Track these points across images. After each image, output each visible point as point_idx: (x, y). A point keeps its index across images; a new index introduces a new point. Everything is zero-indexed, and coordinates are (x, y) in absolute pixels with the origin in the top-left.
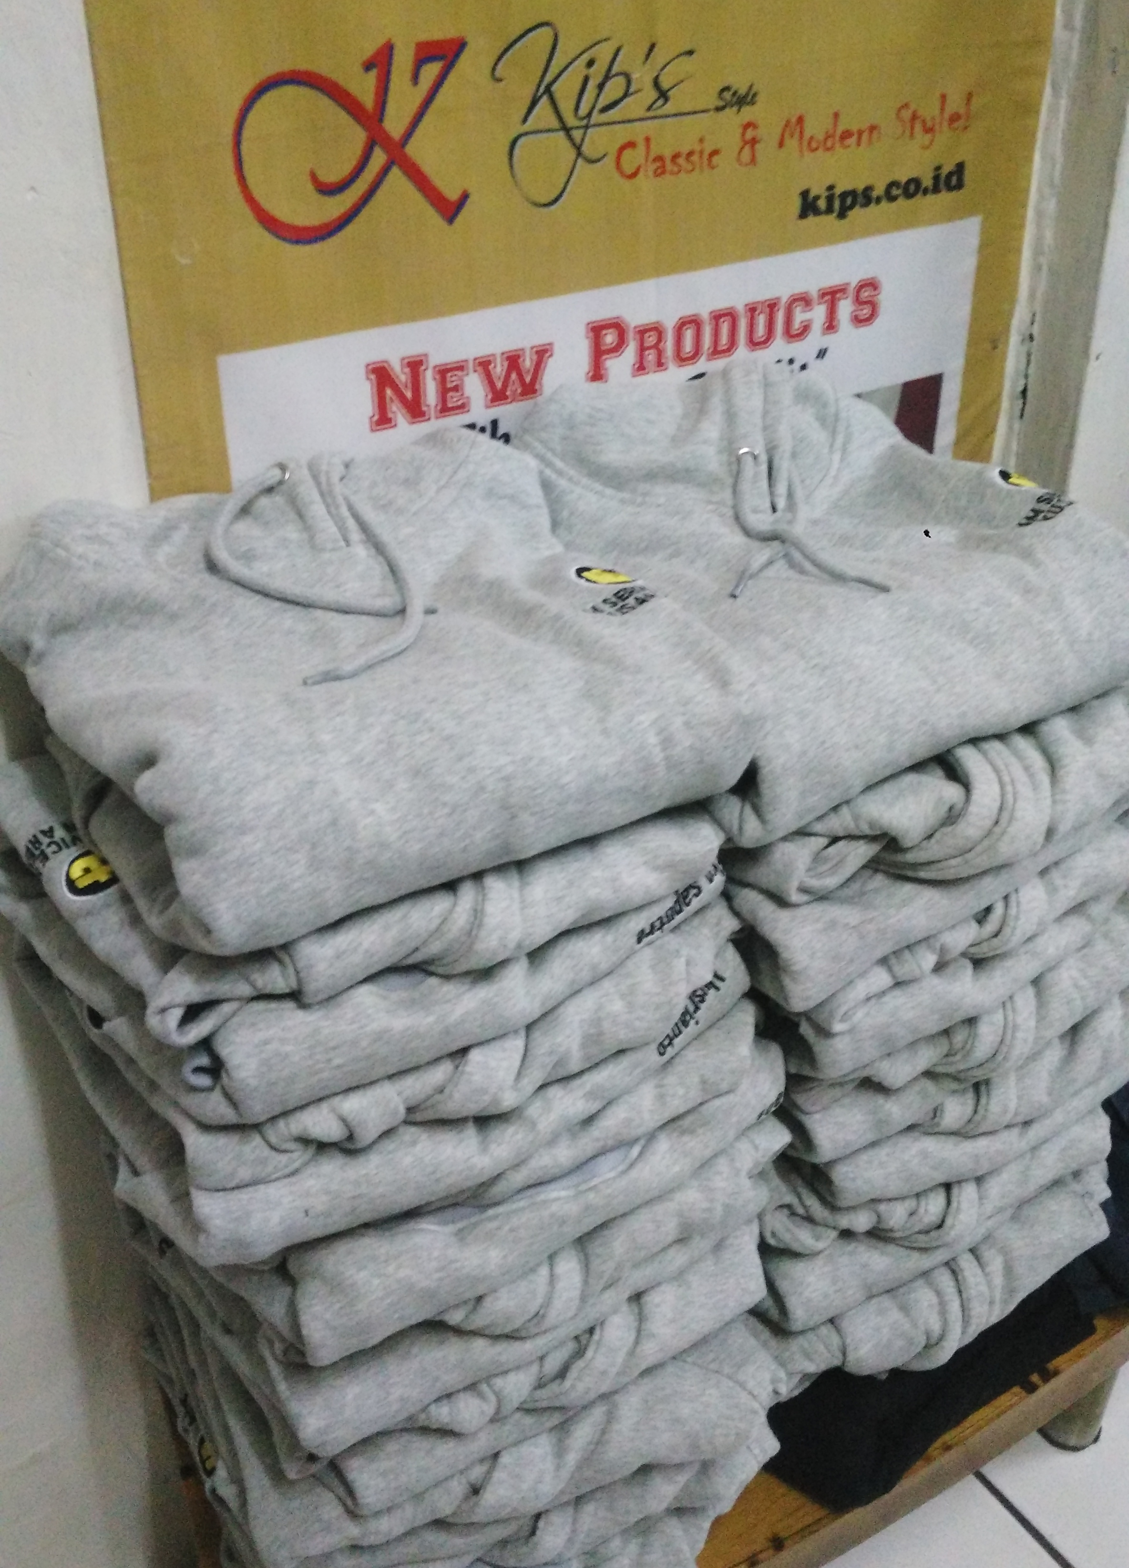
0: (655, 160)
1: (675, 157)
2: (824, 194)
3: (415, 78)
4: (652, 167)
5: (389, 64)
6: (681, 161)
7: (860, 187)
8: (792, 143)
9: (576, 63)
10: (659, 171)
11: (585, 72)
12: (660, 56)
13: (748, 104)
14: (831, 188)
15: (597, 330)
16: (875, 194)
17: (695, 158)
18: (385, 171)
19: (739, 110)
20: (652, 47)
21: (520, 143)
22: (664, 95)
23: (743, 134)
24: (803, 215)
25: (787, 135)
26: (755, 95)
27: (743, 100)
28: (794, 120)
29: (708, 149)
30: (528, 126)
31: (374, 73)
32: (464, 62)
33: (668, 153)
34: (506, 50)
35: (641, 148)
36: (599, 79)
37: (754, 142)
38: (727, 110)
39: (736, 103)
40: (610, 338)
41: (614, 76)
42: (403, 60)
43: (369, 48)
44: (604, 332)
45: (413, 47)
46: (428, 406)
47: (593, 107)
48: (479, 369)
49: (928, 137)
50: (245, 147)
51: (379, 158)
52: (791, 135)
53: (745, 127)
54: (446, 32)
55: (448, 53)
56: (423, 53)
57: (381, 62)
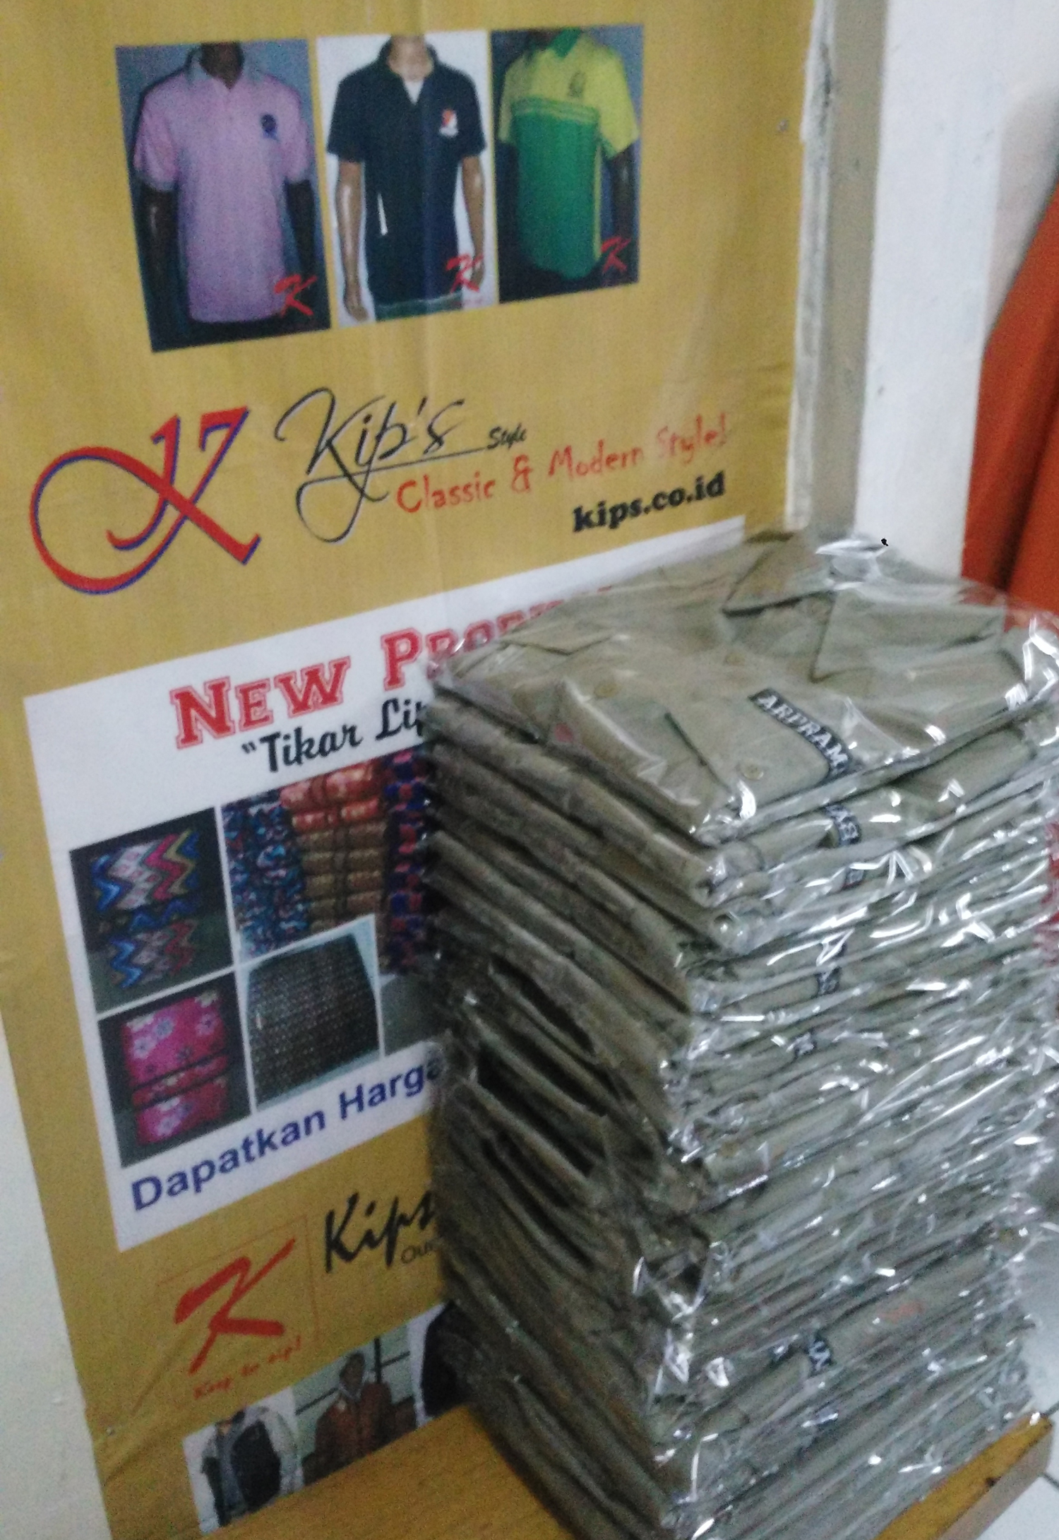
0: (435, 494)
1: (454, 490)
2: (596, 510)
3: (203, 445)
4: (432, 501)
5: (178, 434)
6: (459, 493)
7: (629, 501)
8: (562, 470)
9: (356, 418)
10: (440, 503)
11: (362, 426)
12: (431, 409)
13: (517, 441)
14: (601, 504)
15: (390, 642)
16: (643, 505)
17: (472, 490)
18: (178, 526)
19: (509, 447)
20: (424, 401)
21: (306, 490)
22: (438, 440)
23: (516, 465)
24: (578, 528)
25: (557, 463)
26: (524, 432)
27: (512, 438)
28: (562, 451)
29: (484, 480)
30: (312, 475)
31: (162, 445)
32: (248, 429)
33: (446, 488)
34: (287, 414)
35: (421, 483)
36: (377, 432)
37: (527, 471)
38: (499, 445)
39: (508, 441)
40: (403, 647)
41: (392, 427)
42: (189, 432)
43: (157, 424)
44: (398, 642)
46: (233, 722)
47: (374, 455)
48: (281, 685)
49: (687, 454)
50: (42, 517)
51: (171, 514)
52: (561, 463)
53: (518, 460)
54: (230, 404)
55: (232, 421)
56: (210, 423)
57: (169, 433)
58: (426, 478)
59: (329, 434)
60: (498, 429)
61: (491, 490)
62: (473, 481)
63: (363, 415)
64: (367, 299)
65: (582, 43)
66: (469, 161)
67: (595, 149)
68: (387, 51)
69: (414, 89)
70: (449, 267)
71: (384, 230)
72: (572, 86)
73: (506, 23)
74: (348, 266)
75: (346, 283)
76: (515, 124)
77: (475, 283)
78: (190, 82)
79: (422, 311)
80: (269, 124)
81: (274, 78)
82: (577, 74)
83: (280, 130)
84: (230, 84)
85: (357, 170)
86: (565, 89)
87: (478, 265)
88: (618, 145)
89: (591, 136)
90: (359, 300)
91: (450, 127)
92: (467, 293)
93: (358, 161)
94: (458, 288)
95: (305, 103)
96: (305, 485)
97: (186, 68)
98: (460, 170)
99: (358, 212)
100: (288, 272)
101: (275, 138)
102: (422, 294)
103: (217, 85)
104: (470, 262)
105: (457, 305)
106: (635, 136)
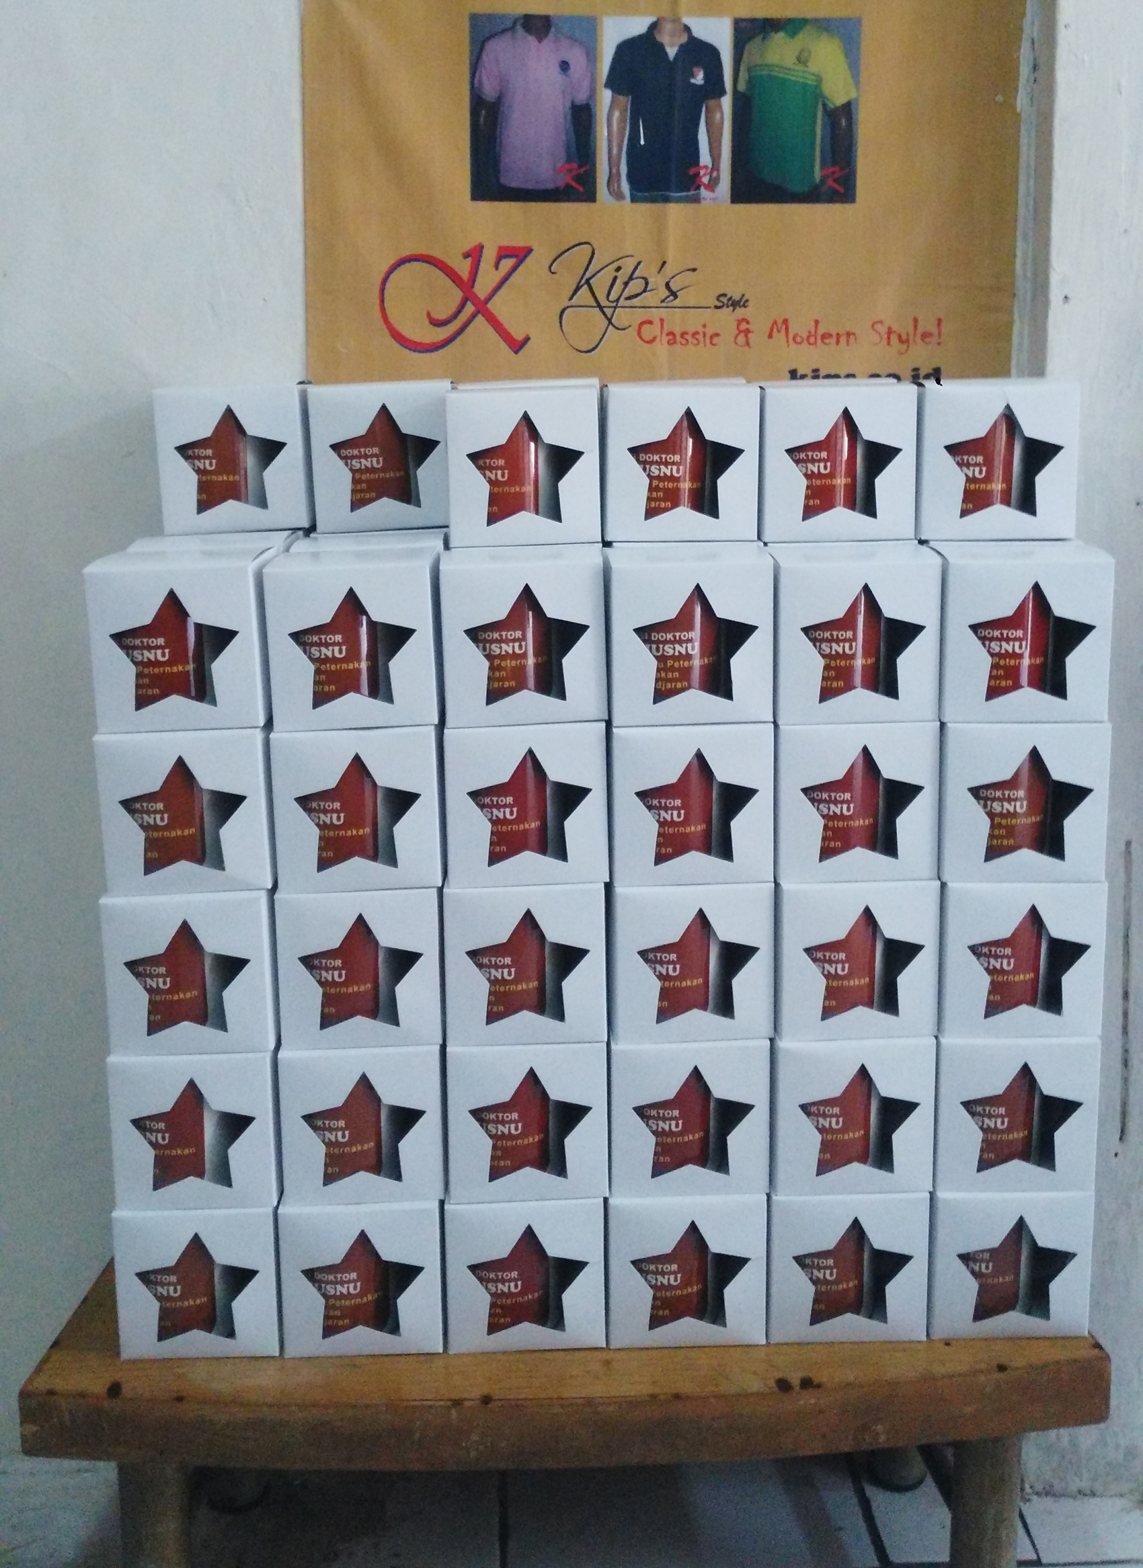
0: (669, 334)
1: (683, 335)
2: (811, 373)
3: (497, 267)
4: (665, 339)
5: (480, 256)
6: (688, 337)
7: (842, 373)
8: (780, 337)
9: (609, 267)
10: (672, 342)
11: (615, 274)
12: (669, 270)
13: (740, 307)
14: (816, 371)
17: (700, 337)
18: (473, 316)
19: (733, 311)
20: (664, 263)
21: (566, 312)
22: (674, 295)
23: (738, 326)
25: (775, 330)
26: (747, 301)
27: (735, 304)
28: (780, 322)
29: (710, 332)
30: (574, 301)
31: (469, 260)
32: (529, 260)
33: (678, 332)
34: (558, 256)
35: (657, 323)
36: (626, 279)
37: (747, 331)
38: (725, 308)
39: (732, 305)
41: (636, 278)
42: (489, 255)
43: (468, 247)
45: (496, 249)
47: (621, 295)
49: (905, 346)
50: (387, 293)
51: (470, 308)
52: (779, 331)
53: (740, 322)
54: (519, 242)
55: (520, 254)
56: (504, 253)
57: (475, 254)
58: (662, 320)
59: (588, 275)
60: (725, 295)
61: (715, 340)
62: (701, 330)
63: (615, 265)
64: (625, 187)
65: (808, 27)
66: (712, 102)
67: (817, 103)
68: (654, 27)
69: (672, 52)
70: (692, 172)
71: (642, 142)
72: (799, 59)
73: (745, 13)
74: (613, 163)
75: (610, 172)
76: (751, 82)
77: (712, 186)
78: (513, 38)
79: (666, 200)
80: (564, 66)
81: (573, 39)
82: (802, 50)
83: (571, 71)
84: (540, 40)
85: (626, 101)
86: (794, 60)
87: (715, 174)
88: (839, 100)
89: (814, 93)
90: (619, 186)
91: (699, 78)
92: (704, 192)
93: (627, 95)
94: (698, 188)
95: (592, 55)
96: (568, 307)
97: (512, 28)
98: (704, 109)
99: (624, 129)
100: (569, 160)
101: (567, 76)
102: (668, 189)
103: (532, 40)
104: (709, 171)
105: (696, 200)
106: (853, 95)
